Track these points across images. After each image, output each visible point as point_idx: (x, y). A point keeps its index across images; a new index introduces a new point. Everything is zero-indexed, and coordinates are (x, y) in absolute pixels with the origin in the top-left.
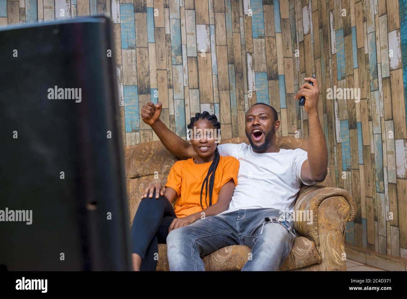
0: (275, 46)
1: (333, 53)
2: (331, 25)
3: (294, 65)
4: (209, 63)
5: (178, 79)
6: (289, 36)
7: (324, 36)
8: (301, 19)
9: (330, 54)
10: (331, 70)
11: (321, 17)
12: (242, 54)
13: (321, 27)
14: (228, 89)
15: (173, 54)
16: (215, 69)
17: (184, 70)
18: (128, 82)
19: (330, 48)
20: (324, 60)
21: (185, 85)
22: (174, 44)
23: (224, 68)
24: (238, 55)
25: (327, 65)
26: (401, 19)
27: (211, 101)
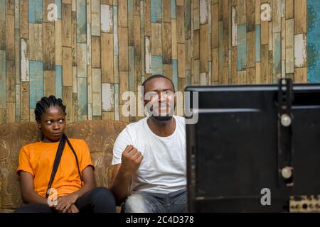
0: (170, 31)
1: (234, 45)
2: (233, 20)
3: (187, 51)
4: (111, 43)
5: (82, 57)
6: (182, 23)
7: (224, 29)
8: (198, 8)
9: (230, 45)
10: (230, 60)
11: (221, 10)
12: (141, 37)
13: (221, 19)
14: (128, 70)
15: (78, 32)
16: (116, 49)
17: (88, 49)
18: (34, 57)
19: (230, 40)
20: (222, 50)
21: (89, 64)
22: (80, 21)
23: (125, 49)
24: (137, 38)
25: (226, 55)
26: (307, 25)
27: (112, 81)
